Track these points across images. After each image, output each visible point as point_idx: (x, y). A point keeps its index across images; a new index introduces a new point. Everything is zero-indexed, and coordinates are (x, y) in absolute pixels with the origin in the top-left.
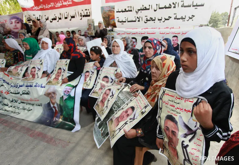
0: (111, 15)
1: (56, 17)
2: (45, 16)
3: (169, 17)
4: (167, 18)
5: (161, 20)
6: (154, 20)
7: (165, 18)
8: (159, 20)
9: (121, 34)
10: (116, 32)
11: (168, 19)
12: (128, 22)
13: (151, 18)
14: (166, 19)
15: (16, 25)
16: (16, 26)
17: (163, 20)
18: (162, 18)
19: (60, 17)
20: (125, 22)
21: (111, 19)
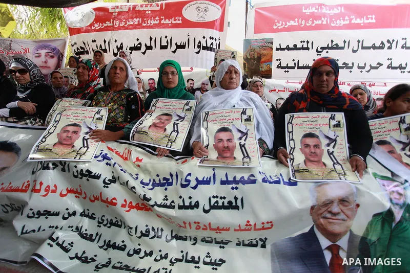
0: (264, 55)
1: (140, 44)
2: (116, 41)
3: (379, 64)
4: (374, 65)
5: (363, 68)
6: (351, 68)
7: (370, 66)
8: (359, 67)
9: (277, 91)
10: (268, 87)
11: (377, 68)
12: (299, 68)
13: (344, 63)
14: (372, 68)
15: (47, 60)
16: (46, 62)
17: (368, 68)
18: (365, 64)
19: (148, 45)
20: (293, 68)
21: (265, 62)
